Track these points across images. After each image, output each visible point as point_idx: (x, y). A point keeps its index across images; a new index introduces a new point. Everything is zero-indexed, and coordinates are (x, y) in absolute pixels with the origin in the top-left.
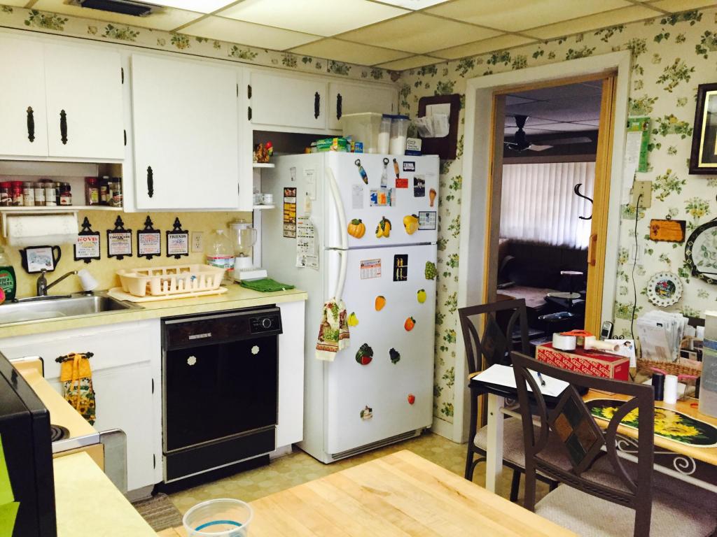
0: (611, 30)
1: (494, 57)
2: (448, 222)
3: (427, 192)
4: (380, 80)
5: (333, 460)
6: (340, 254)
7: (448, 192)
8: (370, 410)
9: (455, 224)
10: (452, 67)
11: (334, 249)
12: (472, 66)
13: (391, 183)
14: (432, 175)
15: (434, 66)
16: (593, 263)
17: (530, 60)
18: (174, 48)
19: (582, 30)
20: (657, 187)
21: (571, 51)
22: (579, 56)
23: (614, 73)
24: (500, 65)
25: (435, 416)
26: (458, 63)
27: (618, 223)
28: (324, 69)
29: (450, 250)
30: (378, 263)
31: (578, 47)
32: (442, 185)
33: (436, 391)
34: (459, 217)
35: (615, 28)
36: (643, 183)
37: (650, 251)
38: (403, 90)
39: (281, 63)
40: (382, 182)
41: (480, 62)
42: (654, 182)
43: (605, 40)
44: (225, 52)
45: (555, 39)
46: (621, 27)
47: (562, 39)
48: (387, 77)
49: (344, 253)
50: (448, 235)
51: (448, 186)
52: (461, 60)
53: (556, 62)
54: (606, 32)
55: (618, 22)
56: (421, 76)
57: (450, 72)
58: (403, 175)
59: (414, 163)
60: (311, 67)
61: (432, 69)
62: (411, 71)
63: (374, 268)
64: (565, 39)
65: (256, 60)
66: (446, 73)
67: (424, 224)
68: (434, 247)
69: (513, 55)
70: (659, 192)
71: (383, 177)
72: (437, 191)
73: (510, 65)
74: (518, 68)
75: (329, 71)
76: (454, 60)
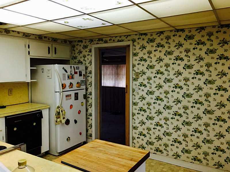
0: (128, 36)
1: (99, 39)
2: (88, 83)
3: (83, 75)
4: (66, 43)
5: (59, 154)
6: (60, 94)
7: (88, 75)
8: (70, 138)
9: (90, 83)
10: (87, 41)
11: (58, 92)
12: (93, 41)
13: (73, 73)
14: (83, 70)
15: (82, 40)
16: (127, 92)
17: (108, 41)
18: (5, 34)
19: (121, 35)
20: (140, 74)
21: (118, 40)
22: (120, 41)
23: (129, 46)
24: (101, 42)
25: (87, 138)
26: (89, 40)
27: (132, 82)
28: (50, 40)
29: (89, 90)
30: (70, 95)
31: (120, 39)
32: (86, 73)
33: (87, 131)
34: (91, 81)
35: (129, 35)
36: (137, 73)
37: (140, 89)
38: (73, 46)
39: (38, 38)
40: (71, 73)
41: (95, 40)
42: (140, 72)
43: (126, 38)
44: (21, 35)
45: (114, 37)
46: (130, 35)
47: (116, 37)
48: (68, 42)
49: (61, 93)
50: (89, 86)
51: (88, 73)
52: (90, 39)
53: (115, 42)
54: (126, 36)
55: (129, 34)
56: (78, 43)
57: (87, 43)
58: (76, 70)
59: (79, 67)
60: (47, 39)
61: (81, 41)
62: (75, 41)
63: (69, 97)
64: (117, 37)
65: (30, 37)
66: (86, 42)
67: (82, 84)
68: (85, 90)
69: (104, 39)
70: (141, 75)
71: (71, 71)
72: (85, 74)
73: (103, 42)
74: (105, 43)
75: (52, 40)
76: (88, 39)
